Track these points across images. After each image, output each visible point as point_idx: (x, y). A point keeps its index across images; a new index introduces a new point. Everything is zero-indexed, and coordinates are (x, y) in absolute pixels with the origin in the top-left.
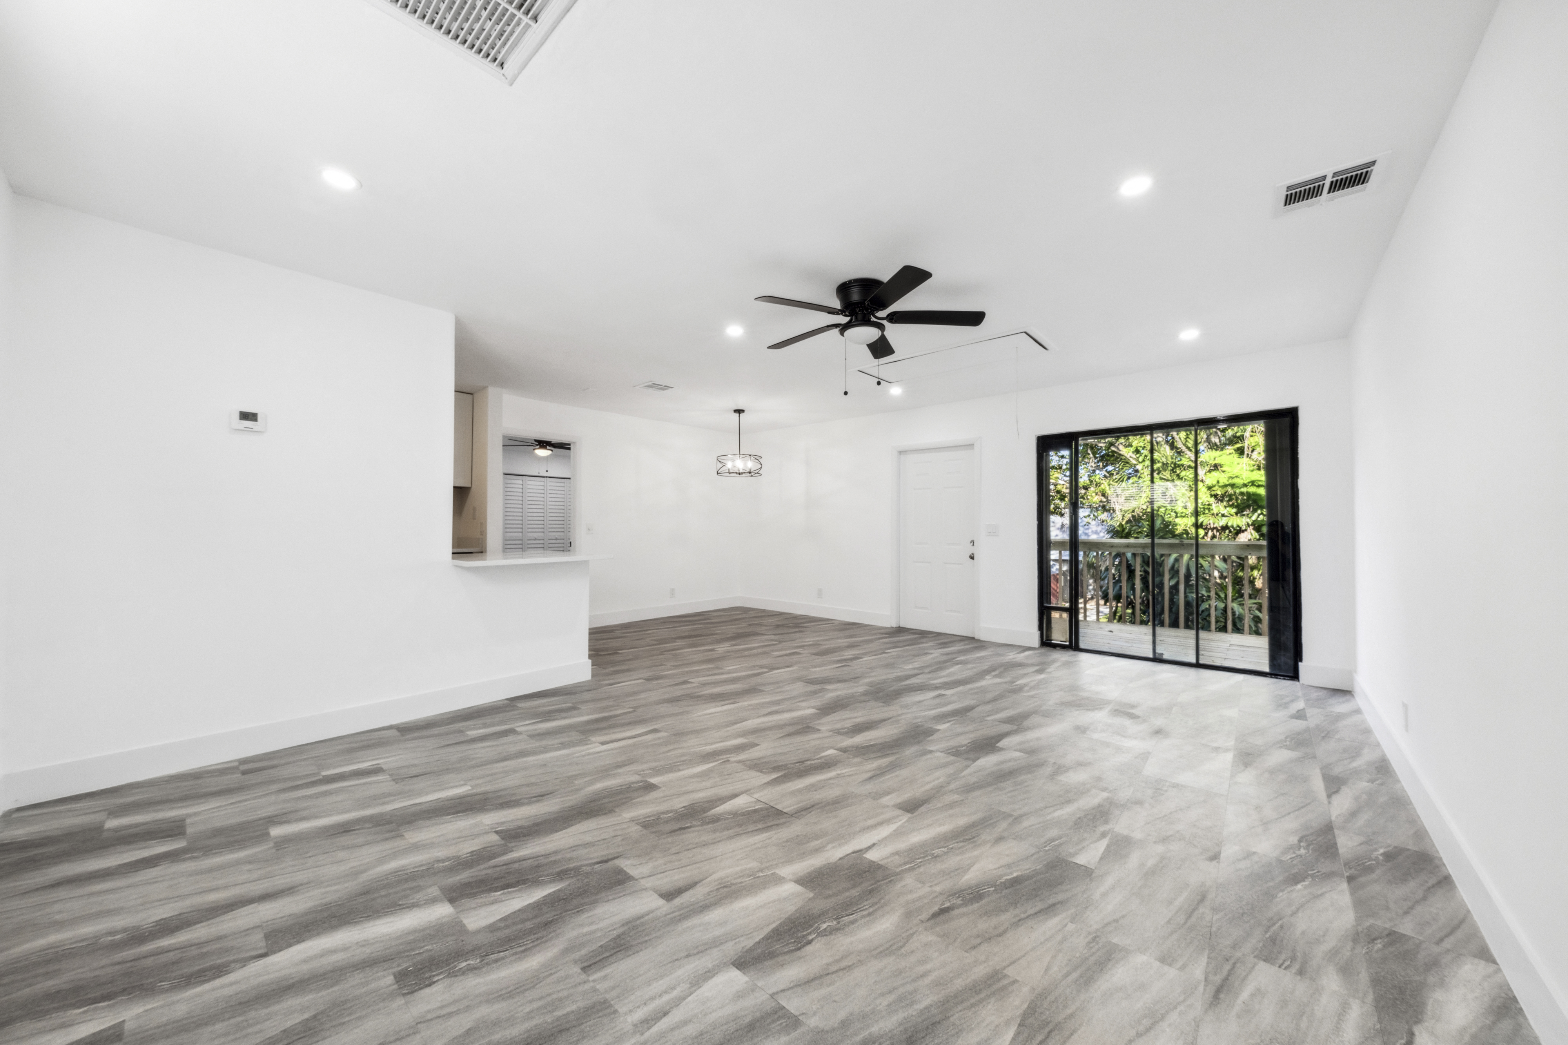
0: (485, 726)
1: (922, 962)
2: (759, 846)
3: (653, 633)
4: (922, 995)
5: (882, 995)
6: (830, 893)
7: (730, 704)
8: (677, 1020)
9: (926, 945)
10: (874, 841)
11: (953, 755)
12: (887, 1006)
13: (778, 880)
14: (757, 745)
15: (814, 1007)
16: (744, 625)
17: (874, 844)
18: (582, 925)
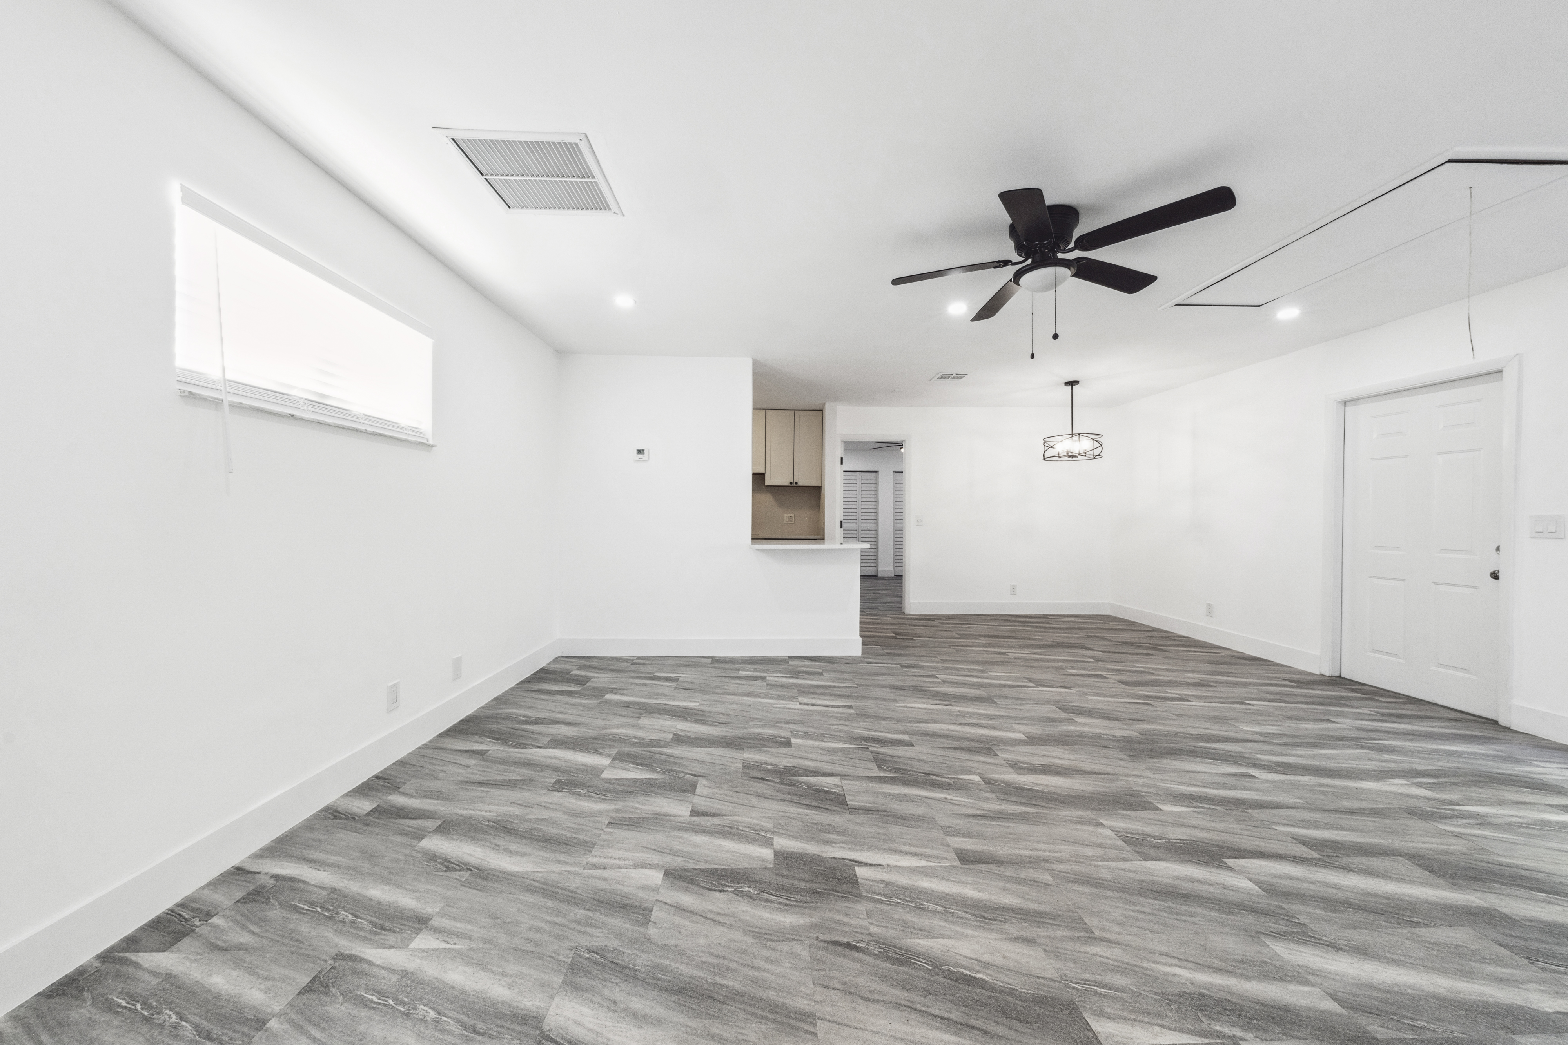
0: (756, 670)
1: (768, 960)
2: (792, 815)
3: (969, 628)
4: (732, 977)
5: (711, 954)
6: (785, 874)
7: (943, 705)
8: (604, 875)
9: (792, 954)
10: (883, 863)
11: (1125, 842)
12: (702, 961)
13: (769, 843)
14: (913, 746)
15: (665, 925)
16: (1083, 634)
17: (880, 865)
18: (638, 802)
